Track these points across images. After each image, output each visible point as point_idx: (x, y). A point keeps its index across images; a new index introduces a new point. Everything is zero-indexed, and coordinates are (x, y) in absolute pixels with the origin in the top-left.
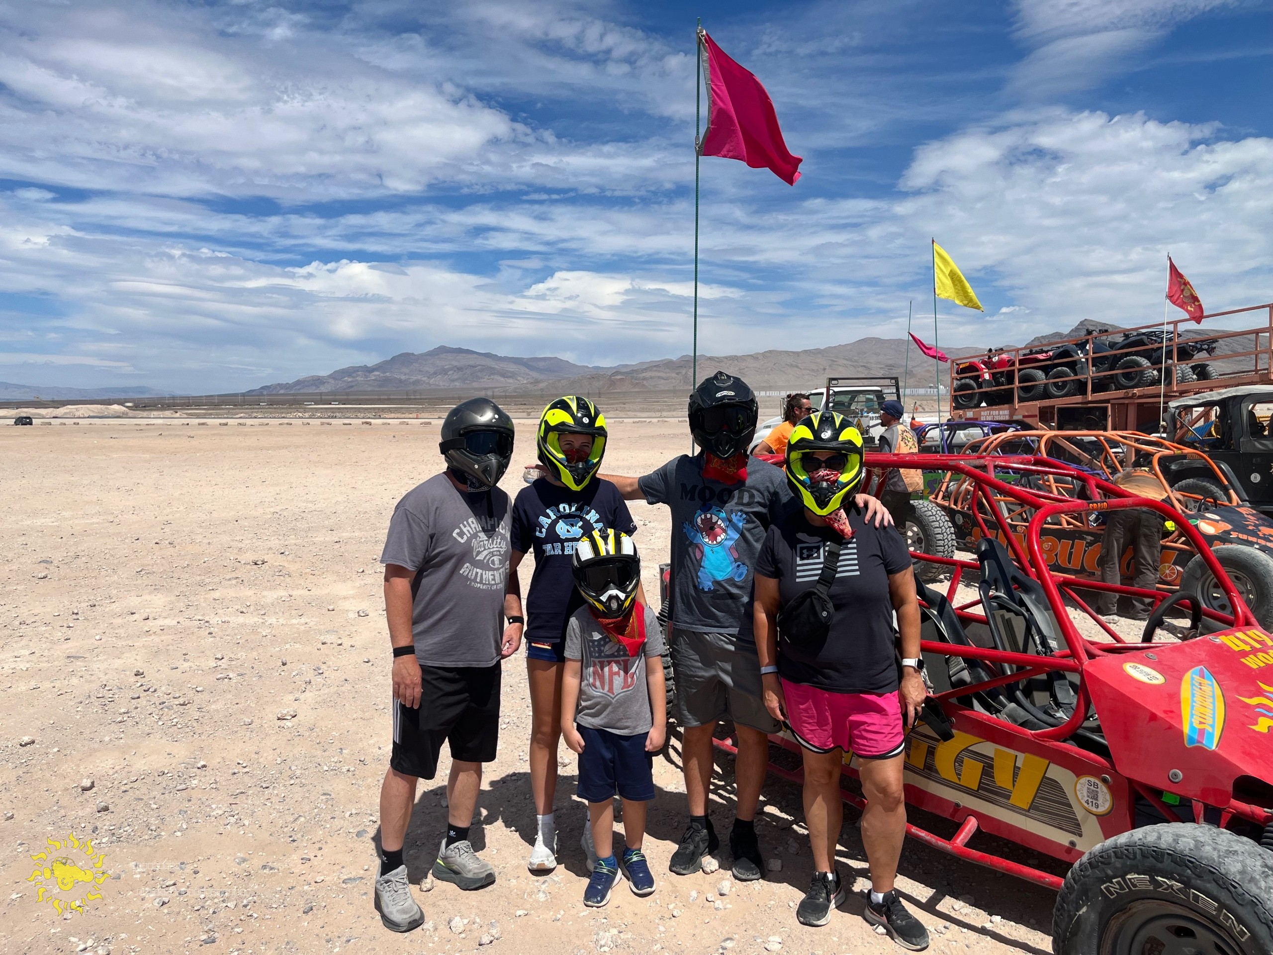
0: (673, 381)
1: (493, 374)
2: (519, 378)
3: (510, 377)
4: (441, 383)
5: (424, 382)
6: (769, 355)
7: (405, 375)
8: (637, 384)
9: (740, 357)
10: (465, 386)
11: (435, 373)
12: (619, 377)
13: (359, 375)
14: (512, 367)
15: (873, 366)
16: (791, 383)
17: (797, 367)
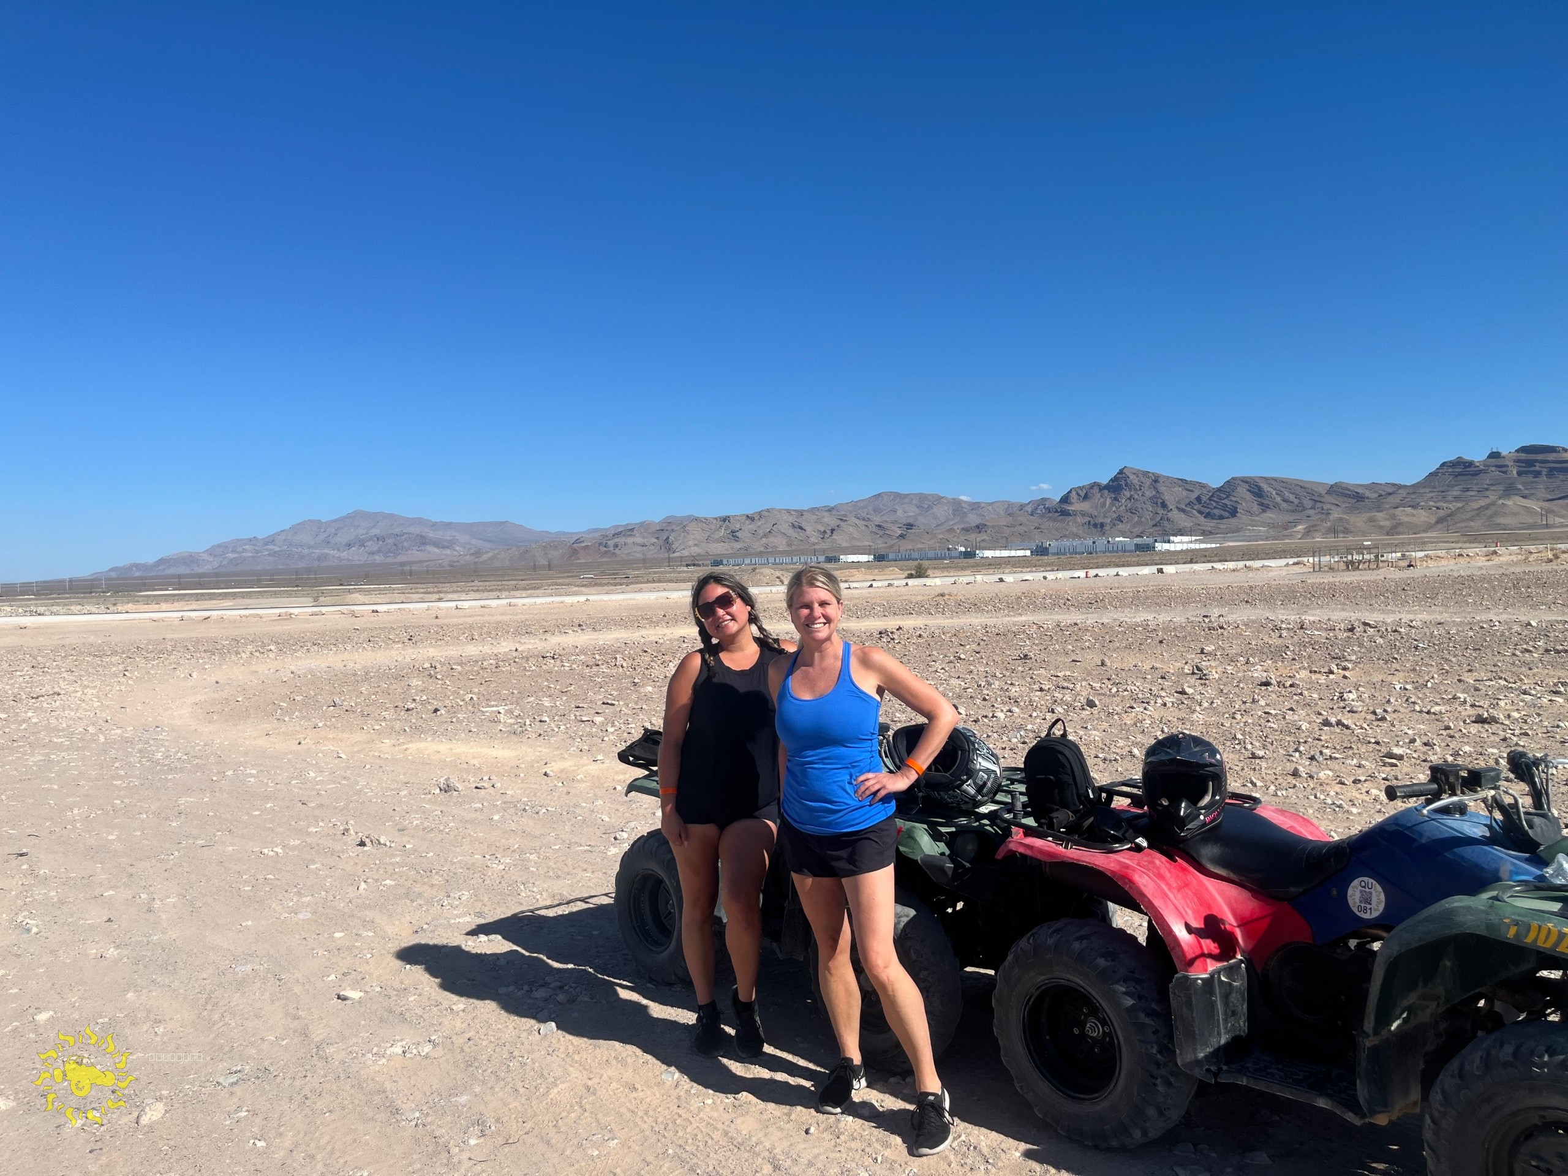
0: (652, 547)
1: (424, 544)
2: (457, 548)
3: (448, 547)
4: (356, 558)
5: (333, 557)
6: (766, 514)
7: (309, 547)
8: (606, 552)
9: (733, 516)
10: (389, 560)
11: (349, 545)
12: (583, 545)
13: (245, 550)
14: (448, 536)
15: (890, 525)
16: (793, 548)
17: (801, 528)
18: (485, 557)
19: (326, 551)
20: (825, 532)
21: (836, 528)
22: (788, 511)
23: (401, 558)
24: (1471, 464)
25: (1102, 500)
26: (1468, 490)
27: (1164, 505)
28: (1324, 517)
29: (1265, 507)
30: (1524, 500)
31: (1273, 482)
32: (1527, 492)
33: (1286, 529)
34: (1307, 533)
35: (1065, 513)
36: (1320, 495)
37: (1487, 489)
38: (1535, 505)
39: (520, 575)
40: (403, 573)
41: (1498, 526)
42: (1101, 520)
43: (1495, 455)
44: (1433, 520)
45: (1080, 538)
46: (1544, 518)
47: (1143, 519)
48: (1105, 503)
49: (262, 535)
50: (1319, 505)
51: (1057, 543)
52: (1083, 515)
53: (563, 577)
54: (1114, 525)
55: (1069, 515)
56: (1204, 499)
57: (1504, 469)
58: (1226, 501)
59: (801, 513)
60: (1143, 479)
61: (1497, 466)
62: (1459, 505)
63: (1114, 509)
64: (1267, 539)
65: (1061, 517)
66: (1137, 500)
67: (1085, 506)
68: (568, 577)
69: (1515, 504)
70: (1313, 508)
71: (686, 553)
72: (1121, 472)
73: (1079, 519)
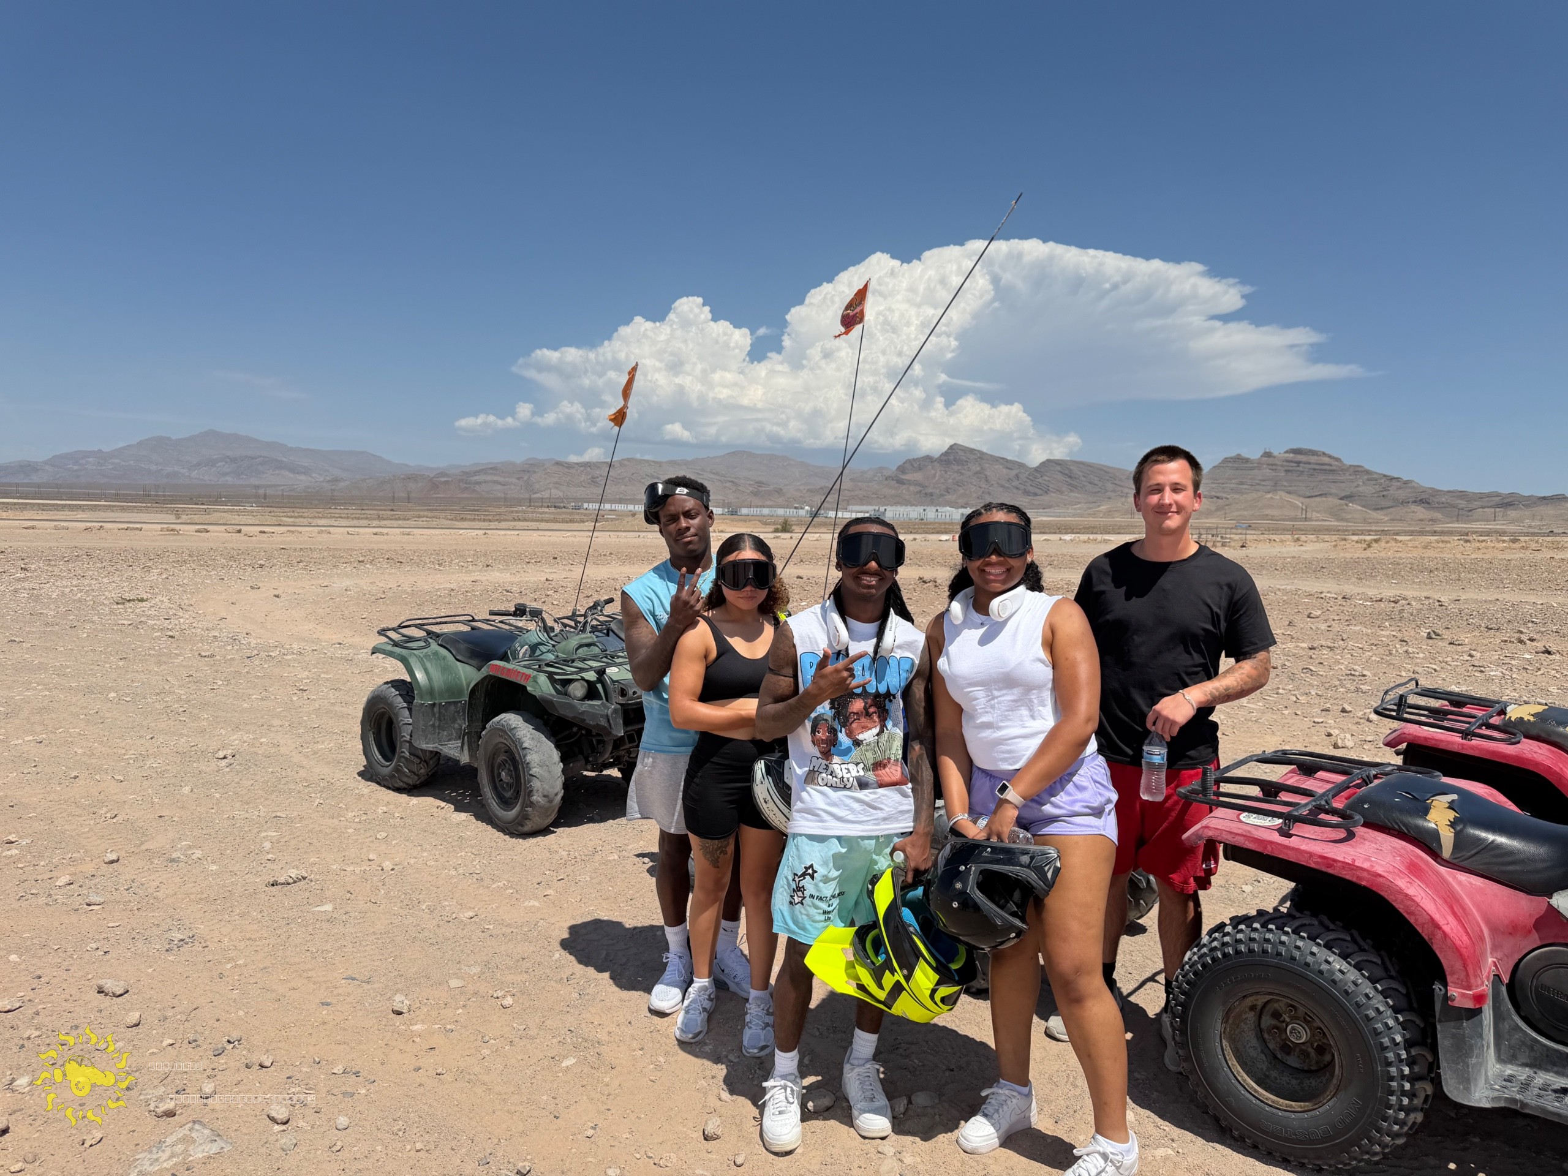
0: (513, 487)
1: (280, 468)
4: (207, 478)
5: (183, 475)
6: (626, 463)
7: (157, 463)
8: (466, 488)
10: (241, 482)
11: (199, 464)
12: (443, 480)
13: (89, 462)
14: (305, 461)
15: (741, 481)
18: (342, 485)
19: (176, 469)
23: (255, 481)
24: (1247, 460)
25: (933, 472)
26: (1242, 483)
27: (988, 480)
28: (1123, 499)
29: (1073, 487)
30: (1288, 495)
31: (1082, 466)
32: (1290, 488)
33: (1090, 508)
34: (1109, 513)
35: (901, 482)
36: (1121, 480)
37: (1258, 484)
38: (1298, 502)
39: (378, 505)
40: (257, 496)
41: (1265, 517)
42: (930, 490)
43: (1267, 455)
44: (1213, 508)
45: (912, 505)
46: (1304, 512)
47: (967, 492)
48: (934, 476)
49: (106, 449)
50: (1119, 488)
51: (894, 508)
52: (916, 485)
53: (424, 510)
54: (942, 495)
55: (903, 484)
56: (1022, 477)
57: (1274, 467)
58: (1040, 480)
60: (969, 455)
61: (1268, 465)
62: (1236, 496)
63: (942, 481)
64: (1074, 516)
65: (897, 485)
66: (962, 474)
67: (917, 476)
68: (428, 510)
69: (1281, 498)
70: (1114, 491)
71: (546, 495)
72: (951, 447)
73: (912, 488)
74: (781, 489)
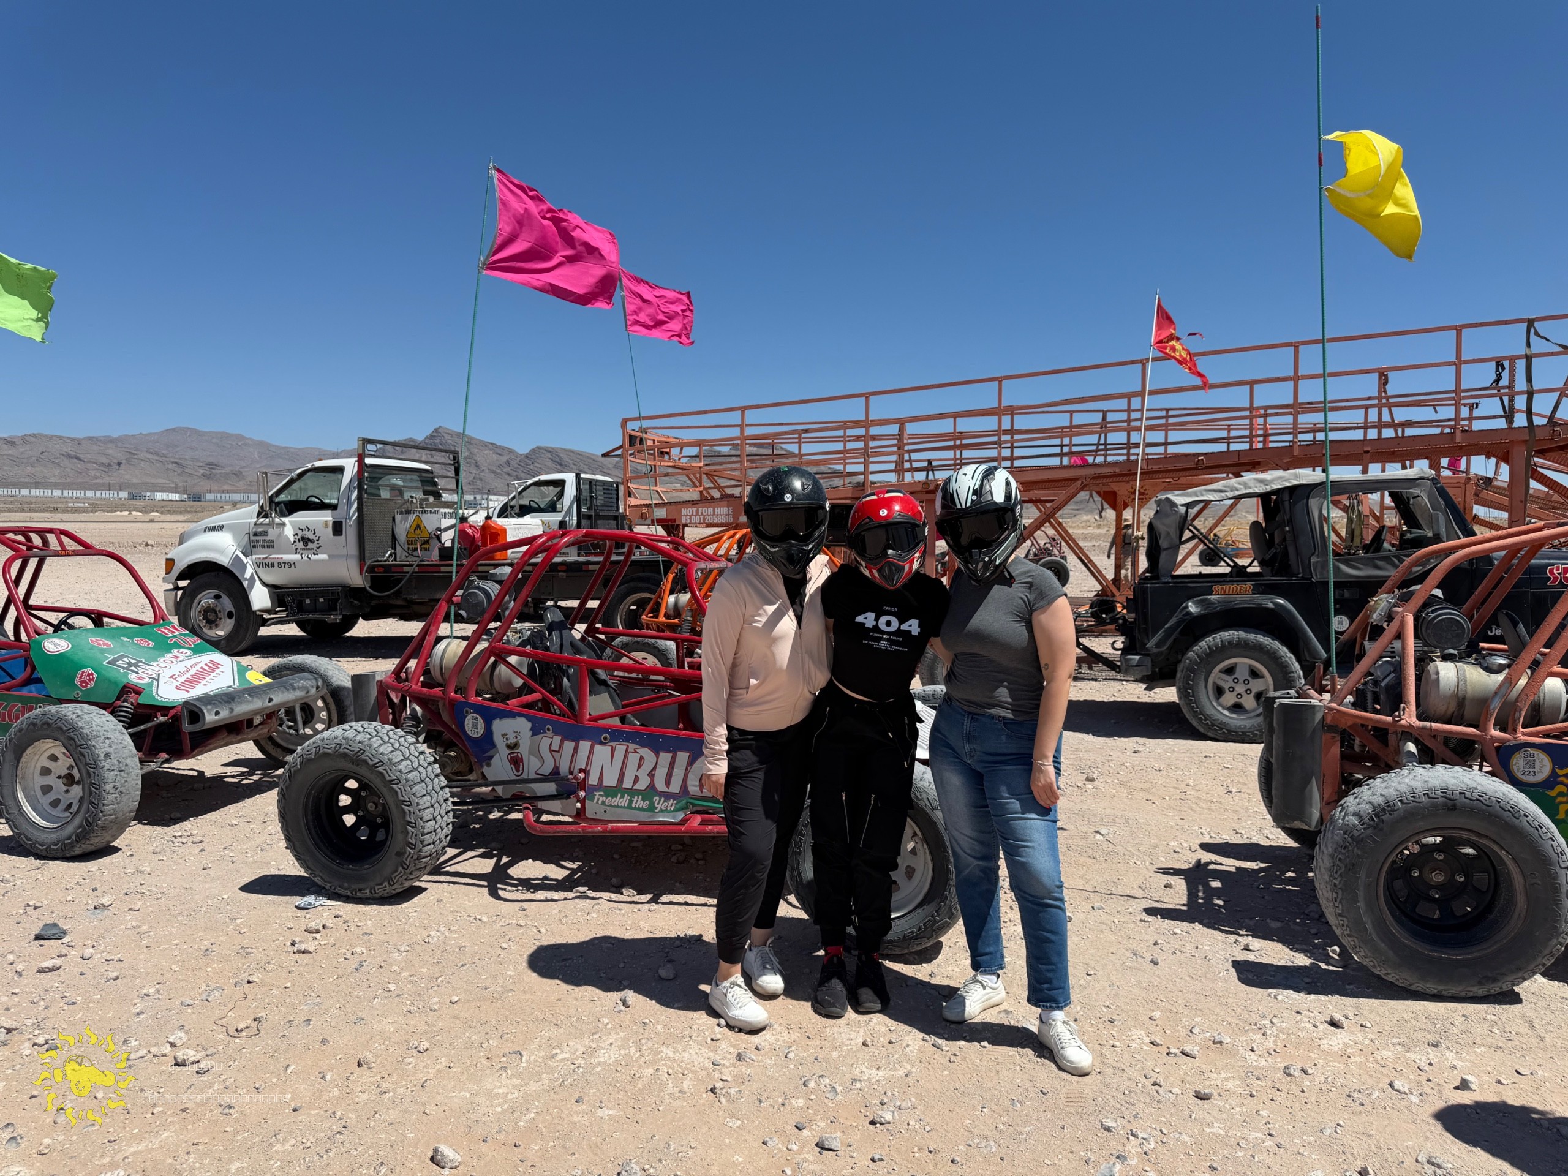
15: (189, 463)
16: (69, 480)
17: (77, 458)
20: (109, 465)
21: (124, 462)
22: (60, 438)
27: (477, 466)
31: (571, 454)
56: (514, 463)
58: (532, 467)
59: (79, 442)
60: (457, 440)
72: (436, 430)
74: (241, 472)
